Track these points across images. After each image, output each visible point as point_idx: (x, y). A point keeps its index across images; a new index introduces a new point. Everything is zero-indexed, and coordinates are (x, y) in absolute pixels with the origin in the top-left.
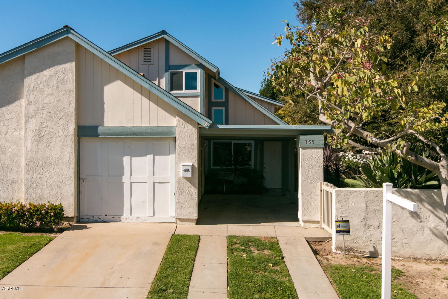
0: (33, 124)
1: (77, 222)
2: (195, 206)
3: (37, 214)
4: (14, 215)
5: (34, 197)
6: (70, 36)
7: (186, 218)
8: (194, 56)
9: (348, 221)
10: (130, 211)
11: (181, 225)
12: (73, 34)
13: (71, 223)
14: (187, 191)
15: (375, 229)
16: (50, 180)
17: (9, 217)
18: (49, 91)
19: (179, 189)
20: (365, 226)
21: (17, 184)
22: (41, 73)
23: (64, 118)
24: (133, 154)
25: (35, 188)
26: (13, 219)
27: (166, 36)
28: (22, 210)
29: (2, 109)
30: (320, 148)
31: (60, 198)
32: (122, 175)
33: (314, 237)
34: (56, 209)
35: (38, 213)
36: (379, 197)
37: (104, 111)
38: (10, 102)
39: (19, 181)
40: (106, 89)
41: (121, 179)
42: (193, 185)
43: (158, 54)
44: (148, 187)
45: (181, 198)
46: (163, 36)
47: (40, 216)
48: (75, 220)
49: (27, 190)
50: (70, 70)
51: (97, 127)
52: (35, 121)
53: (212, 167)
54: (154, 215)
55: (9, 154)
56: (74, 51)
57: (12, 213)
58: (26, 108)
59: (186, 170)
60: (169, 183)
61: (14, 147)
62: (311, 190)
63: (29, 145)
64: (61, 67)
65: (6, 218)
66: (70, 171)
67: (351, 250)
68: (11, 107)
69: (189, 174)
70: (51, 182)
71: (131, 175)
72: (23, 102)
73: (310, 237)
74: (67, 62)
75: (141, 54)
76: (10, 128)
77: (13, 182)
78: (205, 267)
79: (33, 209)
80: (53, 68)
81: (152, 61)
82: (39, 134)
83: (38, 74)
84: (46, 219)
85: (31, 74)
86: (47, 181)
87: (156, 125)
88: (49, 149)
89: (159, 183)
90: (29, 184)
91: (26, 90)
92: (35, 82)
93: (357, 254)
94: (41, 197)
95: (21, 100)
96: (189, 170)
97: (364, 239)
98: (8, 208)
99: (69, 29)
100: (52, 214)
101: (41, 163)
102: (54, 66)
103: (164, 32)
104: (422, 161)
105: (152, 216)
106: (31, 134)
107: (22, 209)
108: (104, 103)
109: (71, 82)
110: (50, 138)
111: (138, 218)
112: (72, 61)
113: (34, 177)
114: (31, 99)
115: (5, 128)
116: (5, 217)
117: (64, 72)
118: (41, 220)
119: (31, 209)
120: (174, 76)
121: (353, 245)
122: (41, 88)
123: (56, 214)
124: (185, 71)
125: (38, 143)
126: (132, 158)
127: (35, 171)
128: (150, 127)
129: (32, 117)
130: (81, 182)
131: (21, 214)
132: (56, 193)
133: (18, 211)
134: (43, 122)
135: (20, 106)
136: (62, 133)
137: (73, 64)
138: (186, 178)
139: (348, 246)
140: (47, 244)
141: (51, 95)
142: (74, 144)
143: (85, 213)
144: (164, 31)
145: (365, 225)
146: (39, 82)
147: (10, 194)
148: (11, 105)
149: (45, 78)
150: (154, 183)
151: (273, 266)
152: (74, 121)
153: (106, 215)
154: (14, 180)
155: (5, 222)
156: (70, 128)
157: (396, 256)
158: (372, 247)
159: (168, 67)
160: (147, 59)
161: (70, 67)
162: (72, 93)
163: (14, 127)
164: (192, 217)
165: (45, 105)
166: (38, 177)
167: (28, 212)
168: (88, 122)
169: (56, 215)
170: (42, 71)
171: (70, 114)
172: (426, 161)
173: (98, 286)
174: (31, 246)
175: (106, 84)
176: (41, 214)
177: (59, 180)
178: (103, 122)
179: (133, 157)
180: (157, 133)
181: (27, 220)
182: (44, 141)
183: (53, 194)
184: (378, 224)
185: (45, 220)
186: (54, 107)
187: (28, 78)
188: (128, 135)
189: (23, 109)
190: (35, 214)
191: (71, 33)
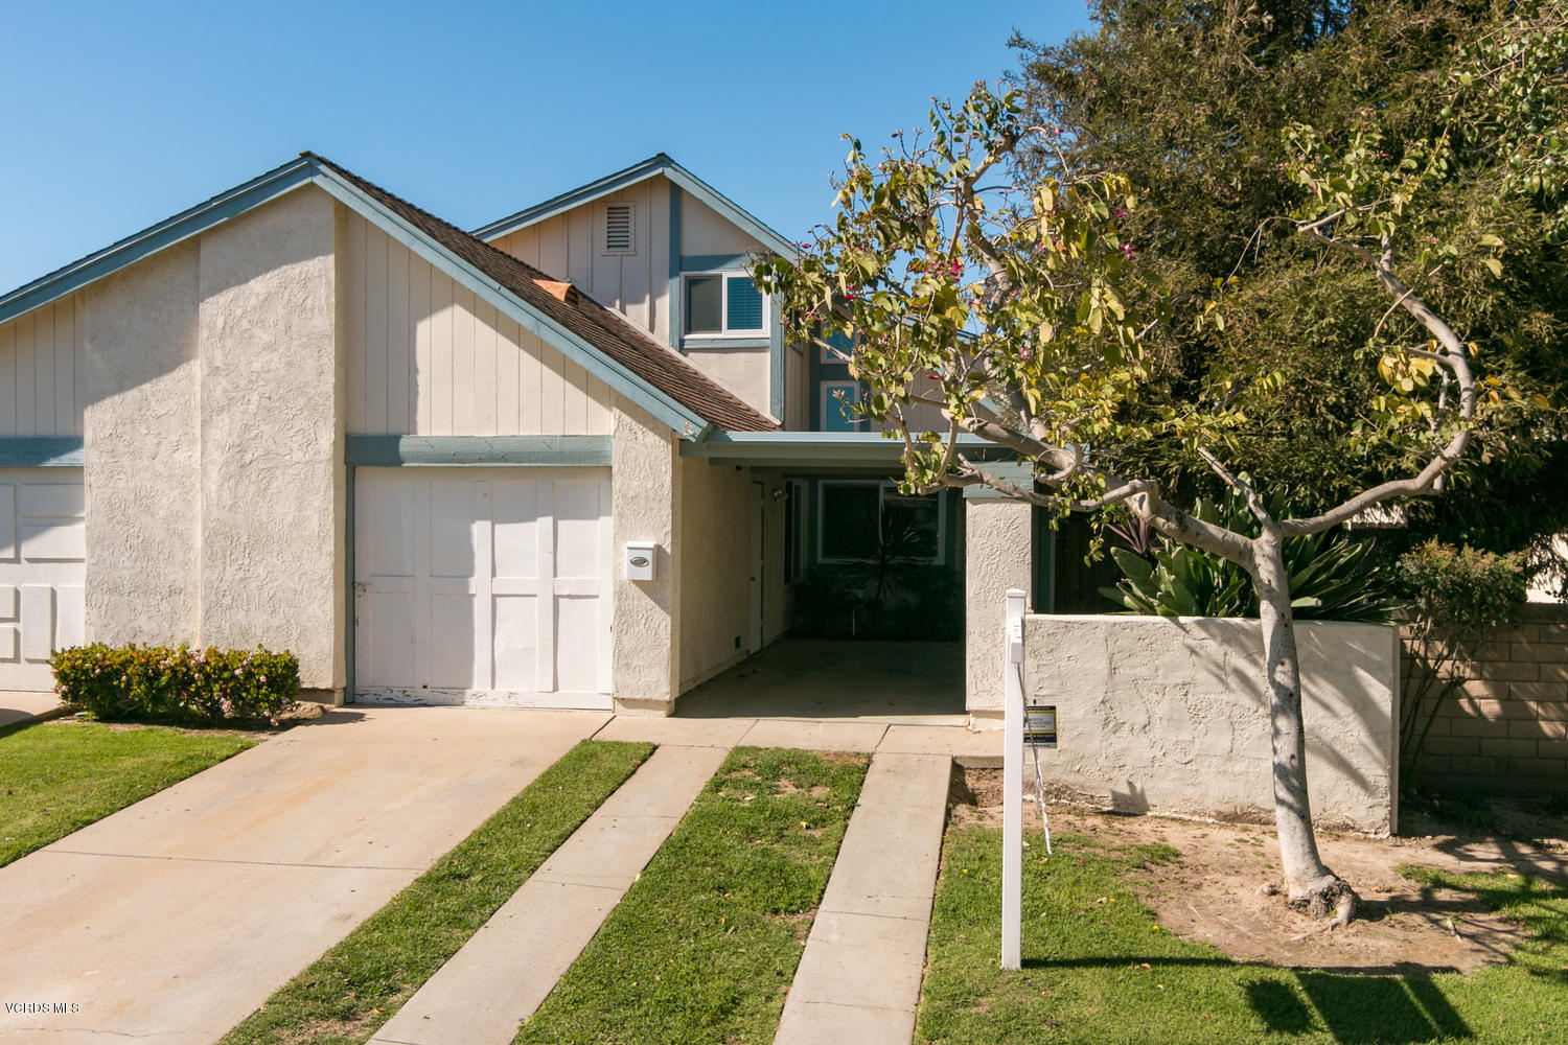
0: (223, 430)
1: (346, 704)
2: (665, 663)
3: (224, 680)
4: (164, 679)
5: (227, 632)
6: (318, 180)
7: (638, 697)
8: (749, 229)
9: (1053, 708)
10: (490, 675)
11: (627, 716)
12: (326, 176)
13: (327, 706)
14: (643, 621)
15: (1135, 732)
16: (269, 586)
17: (151, 684)
18: (266, 337)
19: (622, 614)
20: (1106, 724)
21: (182, 597)
22: (243, 287)
23: (305, 413)
24: (498, 517)
25: (230, 608)
26: (160, 690)
27: (670, 169)
28: (186, 666)
29: (144, 387)
30: (1022, 499)
31: (295, 635)
32: (468, 571)
33: (983, 754)
34: (275, 666)
35: (226, 675)
36: (1147, 641)
37: (417, 392)
38: (164, 368)
39: (190, 589)
40: (423, 329)
41: (467, 586)
42: (661, 603)
43: (649, 222)
44: (541, 607)
45: (625, 638)
46: (660, 170)
47: (231, 684)
48: (338, 697)
49: (207, 617)
50: (320, 276)
51: (398, 438)
52: (227, 421)
53: (820, 560)
54: (556, 689)
55: (162, 513)
56: (333, 225)
57: (158, 674)
58: (202, 385)
59: (639, 562)
60: (597, 597)
61: (176, 493)
62: (994, 621)
63: (214, 488)
64: (294, 270)
65: (143, 686)
66: (322, 562)
67: (1064, 793)
68: (167, 382)
69: (646, 573)
70: (272, 593)
71: (494, 574)
72: (196, 368)
73: (968, 754)
74: (313, 255)
75: (601, 222)
76: (165, 442)
77: (174, 592)
78: (615, 824)
79: (213, 664)
80: (277, 272)
81: (631, 244)
82: (238, 456)
83: (237, 288)
84: (247, 690)
85: (216, 289)
86: (260, 588)
87: (560, 433)
88: (267, 500)
89: (569, 596)
90: (213, 598)
91: (204, 334)
92: (228, 313)
93: (1083, 804)
94: (245, 634)
95: (192, 362)
96: (645, 561)
97: (1102, 760)
98: (148, 661)
99: (315, 162)
100: (263, 678)
101: (244, 539)
102: (280, 266)
103: (662, 159)
104: (1198, 534)
105: (551, 689)
106: (217, 456)
107: (183, 663)
108: (417, 371)
109: (325, 312)
110: (269, 469)
111: (513, 699)
112: (325, 253)
113: (228, 576)
114: (219, 361)
115: (151, 441)
116: (139, 684)
117: (305, 282)
118: (234, 695)
119: (207, 663)
120: (695, 290)
121: (1071, 779)
122: (244, 327)
123: (274, 679)
124: (728, 273)
125: (237, 484)
126: (497, 526)
127: (228, 560)
128: (543, 439)
129: (221, 410)
130: (357, 593)
131: (182, 678)
132: (284, 621)
133: (173, 670)
134: (251, 423)
135: (191, 378)
136: (301, 454)
137: (331, 259)
138: (639, 583)
139: (1057, 781)
140: (228, 757)
141: (271, 347)
142: (332, 486)
143: (367, 679)
144: (663, 154)
145: (1106, 722)
146: (239, 312)
147: (166, 624)
148: (167, 378)
149: (253, 301)
150: (556, 598)
151: (808, 828)
152: (332, 421)
153: (425, 687)
154: (177, 584)
155: (141, 700)
156: (321, 441)
157: (1195, 813)
158: (1126, 785)
159: (678, 263)
160: (618, 240)
161: (322, 269)
162: (327, 341)
163: (174, 438)
164: (655, 696)
165: (254, 378)
166: (238, 577)
167: (200, 672)
168: (373, 424)
169: (272, 682)
170: (247, 280)
171: (321, 402)
172: (1211, 534)
173: (298, 861)
174: (182, 762)
175: (421, 318)
176: (234, 677)
177: (292, 585)
178: (415, 423)
179: (500, 523)
180: (563, 456)
181: (198, 693)
182: (254, 477)
183: (276, 624)
184: (1143, 719)
185: (244, 694)
186: (279, 383)
187: (210, 300)
188: (480, 460)
189: (198, 387)
190: (219, 678)
191: (319, 172)
